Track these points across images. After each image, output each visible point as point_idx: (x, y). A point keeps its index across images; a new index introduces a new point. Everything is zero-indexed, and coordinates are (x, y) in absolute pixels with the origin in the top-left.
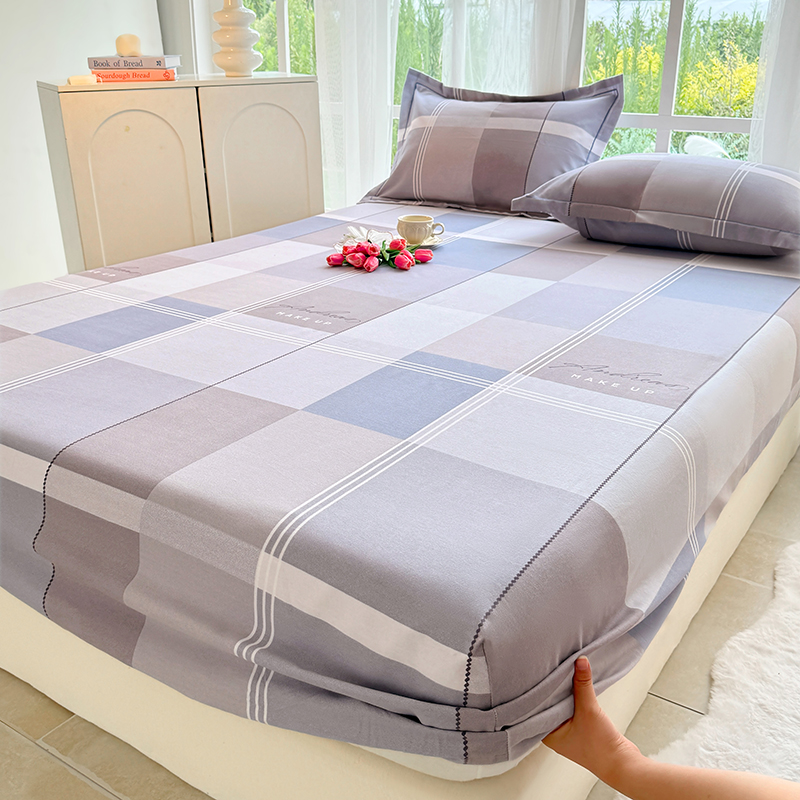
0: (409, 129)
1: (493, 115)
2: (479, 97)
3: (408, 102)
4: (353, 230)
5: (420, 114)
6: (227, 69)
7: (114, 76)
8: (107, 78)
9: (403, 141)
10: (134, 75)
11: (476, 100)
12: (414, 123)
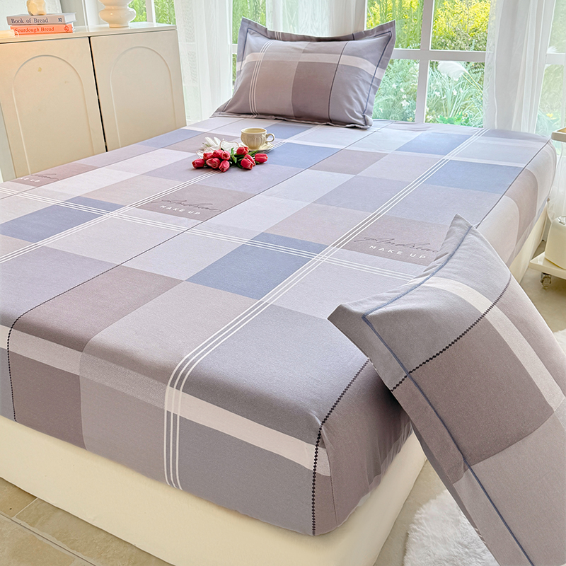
0: (245, 62)
1: (304, 52)
2: (294, 38)
3: (242, 42)
4: (209, 140)
5: (252, 51)
6: (110, 22)
7: (27, 30)
8: (22, 32)
9: (241, 71)
10: (42, 29)
11: (292, 41)
12: (248, 58)
